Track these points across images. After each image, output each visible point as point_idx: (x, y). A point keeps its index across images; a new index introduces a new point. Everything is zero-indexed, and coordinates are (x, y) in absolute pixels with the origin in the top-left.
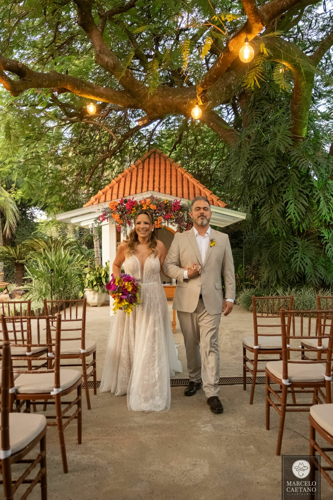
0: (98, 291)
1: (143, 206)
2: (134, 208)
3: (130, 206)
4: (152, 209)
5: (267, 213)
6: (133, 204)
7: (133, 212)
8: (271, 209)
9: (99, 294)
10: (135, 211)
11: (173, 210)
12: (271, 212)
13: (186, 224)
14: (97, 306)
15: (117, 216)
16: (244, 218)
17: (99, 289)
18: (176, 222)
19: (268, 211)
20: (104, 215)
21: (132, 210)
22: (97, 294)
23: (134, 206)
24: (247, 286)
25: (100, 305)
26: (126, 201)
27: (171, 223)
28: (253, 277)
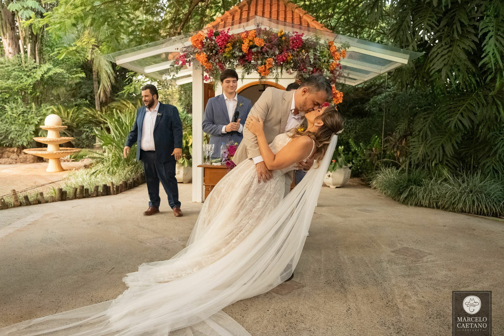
0: (183, 164)
1: (244, 41)
2: (229, 45)
3: (223, 40)
4: (258, 45)
5: (442, 56)
6: (229, 38)
7: (227, 50)
8: (450, 49)
9: (185, 168)
10: (231, 48)
11: (291, 48)
12: (449, 54)
13: (312, 69)
14: (182, 183)
15: (203, 57)
16: (405, 62)
17: (184, 162)
18: (294, 68)
19: (445, 52)
20: (185, 56)
21: (226, 47)
22: (182, 168)
23: (230, 40)
24: (387, 165)
25: (188, 181)
26: (216, 34)
27: (287, 69)
28: (398, 153)
